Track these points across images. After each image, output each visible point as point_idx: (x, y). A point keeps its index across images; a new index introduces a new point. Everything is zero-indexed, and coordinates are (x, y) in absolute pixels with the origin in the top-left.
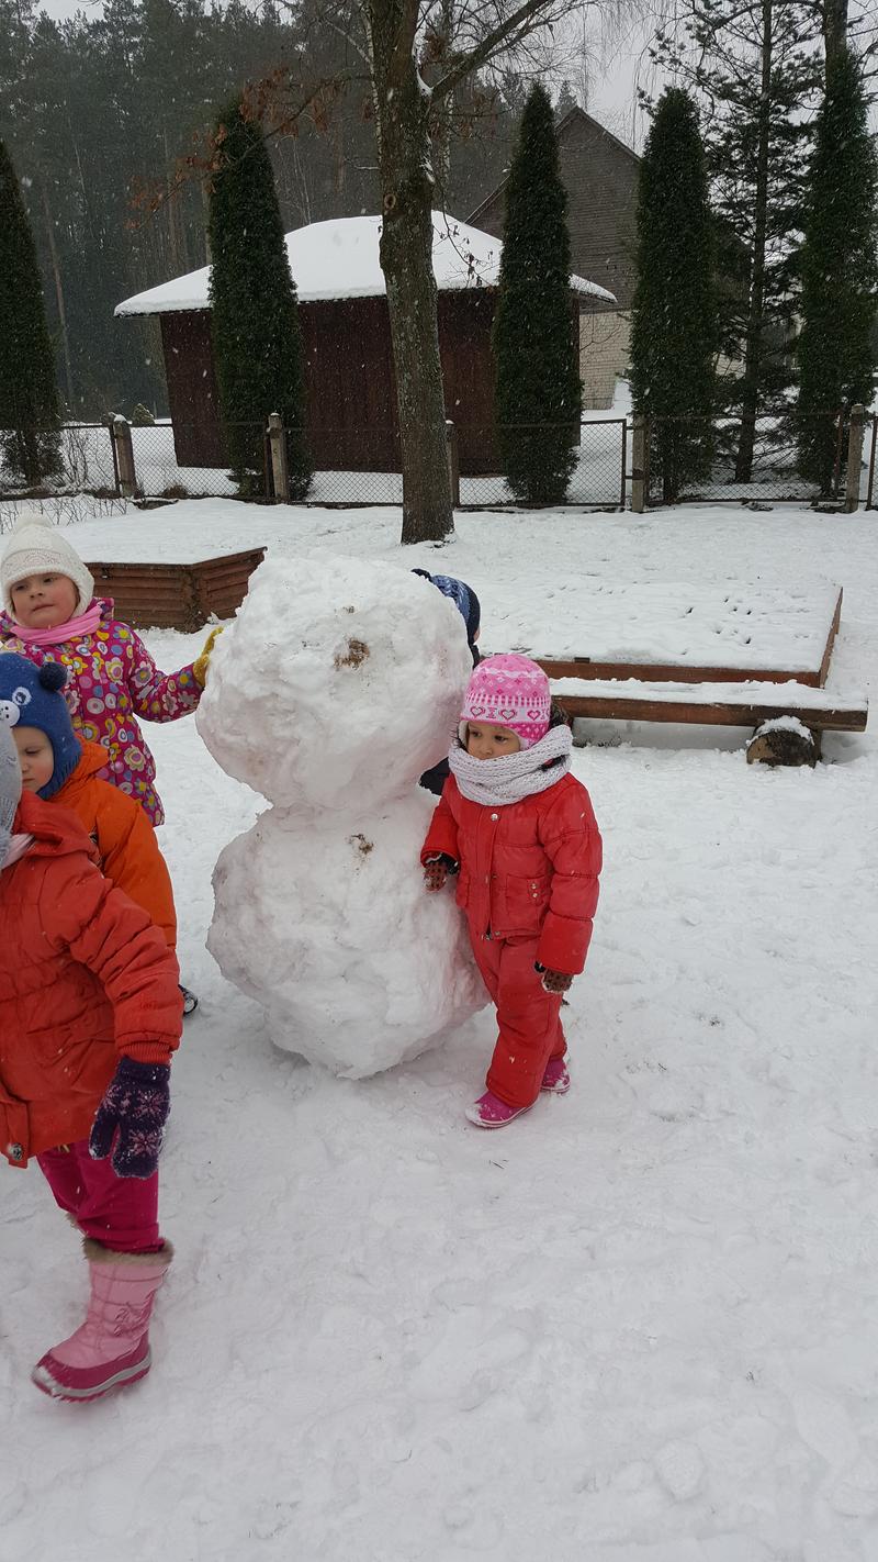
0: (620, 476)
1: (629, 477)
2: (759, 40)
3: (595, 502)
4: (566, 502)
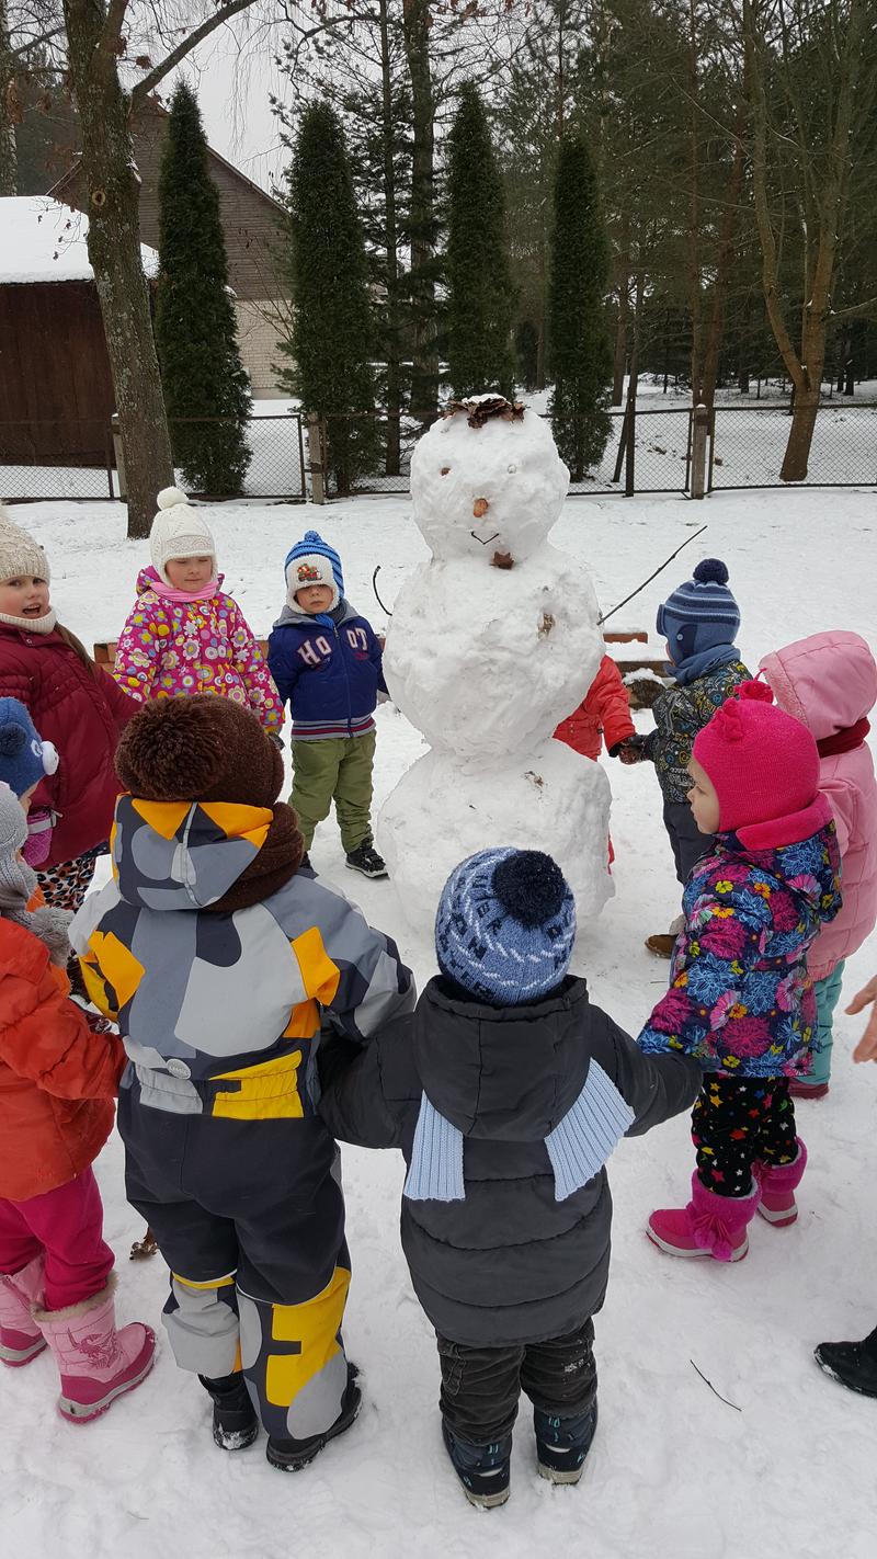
0: (300, 469)
2: (377, 58)
3: (276, 494)
4: (242, 495)
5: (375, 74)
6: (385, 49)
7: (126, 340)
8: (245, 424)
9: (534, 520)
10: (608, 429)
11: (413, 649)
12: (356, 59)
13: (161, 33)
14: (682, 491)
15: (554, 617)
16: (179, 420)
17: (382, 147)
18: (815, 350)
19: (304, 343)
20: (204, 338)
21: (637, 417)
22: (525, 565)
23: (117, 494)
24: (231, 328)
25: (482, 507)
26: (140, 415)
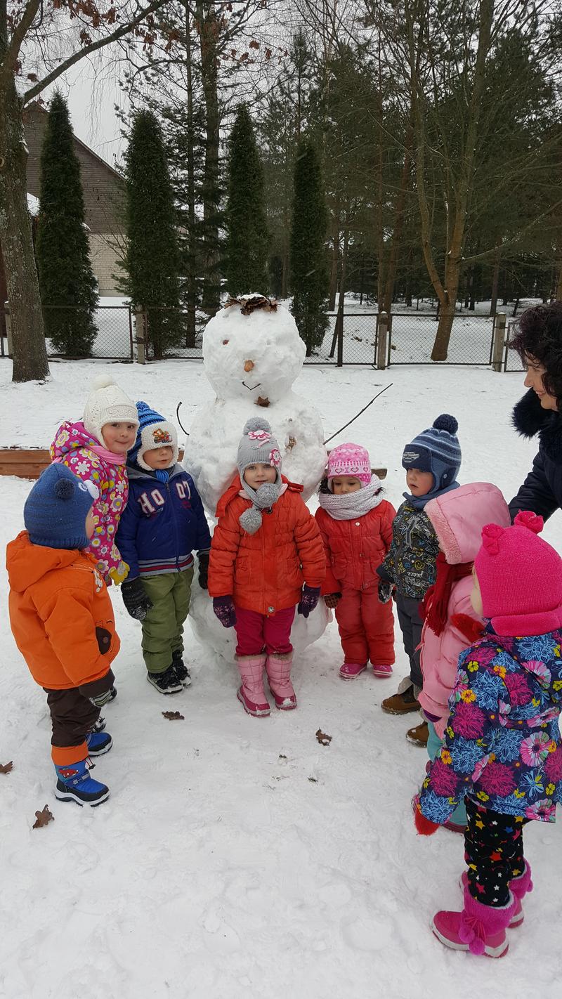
0: (129, 341)
1: (135, 342)
2: (185, 86)
3: (113, 356)
4: (91, 356)
5: (183, 96)
6: (190, 80)
7: (15, 253)
8: (93, 311)
9: (284, 376)
10: (326, 324)
11: (202, 457)
12: (170, 86)
13: (45, 61)
14: (372, 364)
15: (296, 438)
16: (49, 307)
17: (186, 141)
18: (452, 280)
19: (132, 262)
20: (68, 256)
21: (344, 318)
22: (277, 405)
23: (6, 353)
24: (86, 249)
25: (250, 366)
26: (23, 302)
